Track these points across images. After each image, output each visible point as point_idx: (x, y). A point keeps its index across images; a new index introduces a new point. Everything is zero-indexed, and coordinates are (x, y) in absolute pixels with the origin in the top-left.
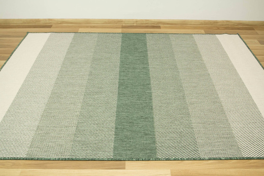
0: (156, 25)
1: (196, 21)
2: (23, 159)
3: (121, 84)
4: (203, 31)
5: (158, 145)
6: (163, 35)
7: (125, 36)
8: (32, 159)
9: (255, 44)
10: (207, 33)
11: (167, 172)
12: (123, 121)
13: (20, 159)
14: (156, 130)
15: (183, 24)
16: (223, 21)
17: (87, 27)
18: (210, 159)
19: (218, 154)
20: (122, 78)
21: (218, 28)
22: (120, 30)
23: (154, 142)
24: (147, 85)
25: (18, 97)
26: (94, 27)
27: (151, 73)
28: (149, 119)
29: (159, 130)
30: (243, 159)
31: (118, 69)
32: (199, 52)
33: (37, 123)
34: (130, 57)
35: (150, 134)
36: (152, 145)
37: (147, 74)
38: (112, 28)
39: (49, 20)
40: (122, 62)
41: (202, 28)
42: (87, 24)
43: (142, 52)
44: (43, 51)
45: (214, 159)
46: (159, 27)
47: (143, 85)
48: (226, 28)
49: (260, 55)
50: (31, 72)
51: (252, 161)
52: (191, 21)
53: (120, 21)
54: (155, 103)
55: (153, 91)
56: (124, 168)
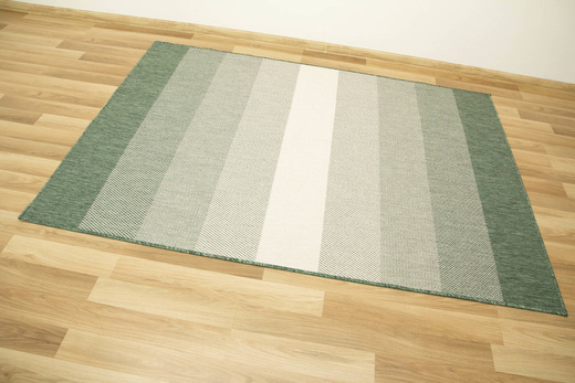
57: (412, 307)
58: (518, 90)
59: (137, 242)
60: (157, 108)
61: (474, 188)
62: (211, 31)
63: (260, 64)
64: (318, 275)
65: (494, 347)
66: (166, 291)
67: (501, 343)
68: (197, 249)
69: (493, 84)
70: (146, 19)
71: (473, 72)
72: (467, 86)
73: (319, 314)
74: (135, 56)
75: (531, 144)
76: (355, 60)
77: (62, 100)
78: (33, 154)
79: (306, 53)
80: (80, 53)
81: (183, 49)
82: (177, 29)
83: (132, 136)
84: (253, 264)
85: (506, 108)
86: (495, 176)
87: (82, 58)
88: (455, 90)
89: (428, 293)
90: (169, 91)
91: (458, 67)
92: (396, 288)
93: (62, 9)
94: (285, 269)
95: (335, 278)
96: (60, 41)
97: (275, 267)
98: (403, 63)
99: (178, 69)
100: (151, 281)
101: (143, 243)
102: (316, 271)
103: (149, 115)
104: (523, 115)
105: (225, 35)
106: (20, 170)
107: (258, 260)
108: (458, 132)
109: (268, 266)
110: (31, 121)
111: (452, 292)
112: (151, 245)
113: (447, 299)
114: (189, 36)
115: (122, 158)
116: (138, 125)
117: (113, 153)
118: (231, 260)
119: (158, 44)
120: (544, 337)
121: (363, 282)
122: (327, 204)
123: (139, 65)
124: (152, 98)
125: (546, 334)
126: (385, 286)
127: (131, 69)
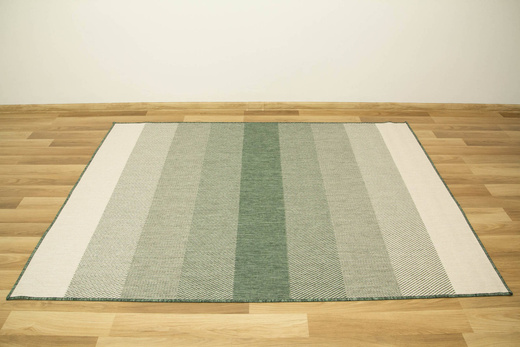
0: (292, 110)
1: (349, 104)
2: (117, 300)
3: (243, 199)
4: (358, 119)
5: (292, 281)
6: (301, 125)
7: (249, 127)
8: (129, 301)
9: (429, 137)
10: (363, 122)
11: (304, 317)
12: (246, 249)
13: (113, 300)
14: (290, 261)
15: (330, 109)
16: (386, 104)
17: (196, 114)
18: (359, 300)
19: (369, 292)
20: (245, 189)
21: (380, 114)
22: (241, 118)
23: (287, 278)
24: (278, 200)
25: (105, 216)
26: (205, 113)
27: (284, 181)
28: (281, 246)
29: (293, 262)
30: (402, 298)
31: (239, 176)
32: (351, 150)
33: (132, 253)
34: (257, 159)
35: (281, 267)
36: (284, 282)
37: (279, 183)
38: (229, 114)
39: (143, 104)
40: (244, 166)
41: (356, 114)
42: (196, 109)
43: (272, 150)
44: (136, 151)
45: (365, 299)
46: (297, 113)
47: (273, 199)
48: (391, 114)
49: (434, 154)
50: (121, 181)
51: (414, 301)
52: (342, 104)
53: (242, 105)
54: (289, 224)
55: (286, 207)
56: (248, 313)
57: (386, 313)
65: (465, 336)
66: (164, 339)
67: (471, 331)
70: (104, 105)
73: (306, 334)
75: (450, 157)
76: (289, 113)
77: (39, 184)
78: (20, 234)
80: (49, 141)
82: (132, 109)
87: (52, 145)
91: (376, 105)
93: (28, 106)
96: (30, 133)
100: (148, 332)
104: (438, 135)
105: (174, 108)
106: (8, 251)
110: (13, 206)
120: (506, 319)
125: (507, 315)
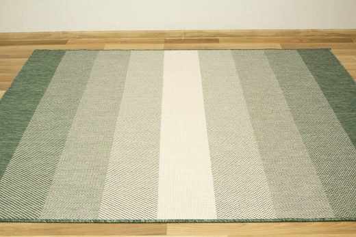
58: (352, 42)
59: (42, 222)
60: (44, 103)
61: (337, 123)
62: (82, 36)
63: (129, 55)
64: (218, 221)
68: (101, 217)
69: (330, 41)
71: (311, 34)
72: (309, 45)
74: (18, 64)
79: (166, 42)
81: (60, 54)
83: (24, 129)
84: (156, 222)
85: (346, 56)
86: (353, 111)
88: (299, 50)
89: (323, 220)
90: (53, 88)
92: (293, 221)
94: (186, 221)
95: (235, 221)
97: (177, 222)
98: (251, 36)
99: (58, 69)
101: (48, 221)
102: (216, 218)
103: (38, 109)
107: (160, 217)
108: (310, 82)
109: (170, 222)
111: (345, 216)
112: (56, 222)
113: (342, 223)
114: (64, 42)
115: (18, 149)
116: (29, 119)
117: (8, 146)
118: (134, 222)
119: (37, 52)
121: (261, 221)
122: (212, 158)
123: (22, 71)
124: (38, 96)
126: (283, 221)
127: (16, 75)
